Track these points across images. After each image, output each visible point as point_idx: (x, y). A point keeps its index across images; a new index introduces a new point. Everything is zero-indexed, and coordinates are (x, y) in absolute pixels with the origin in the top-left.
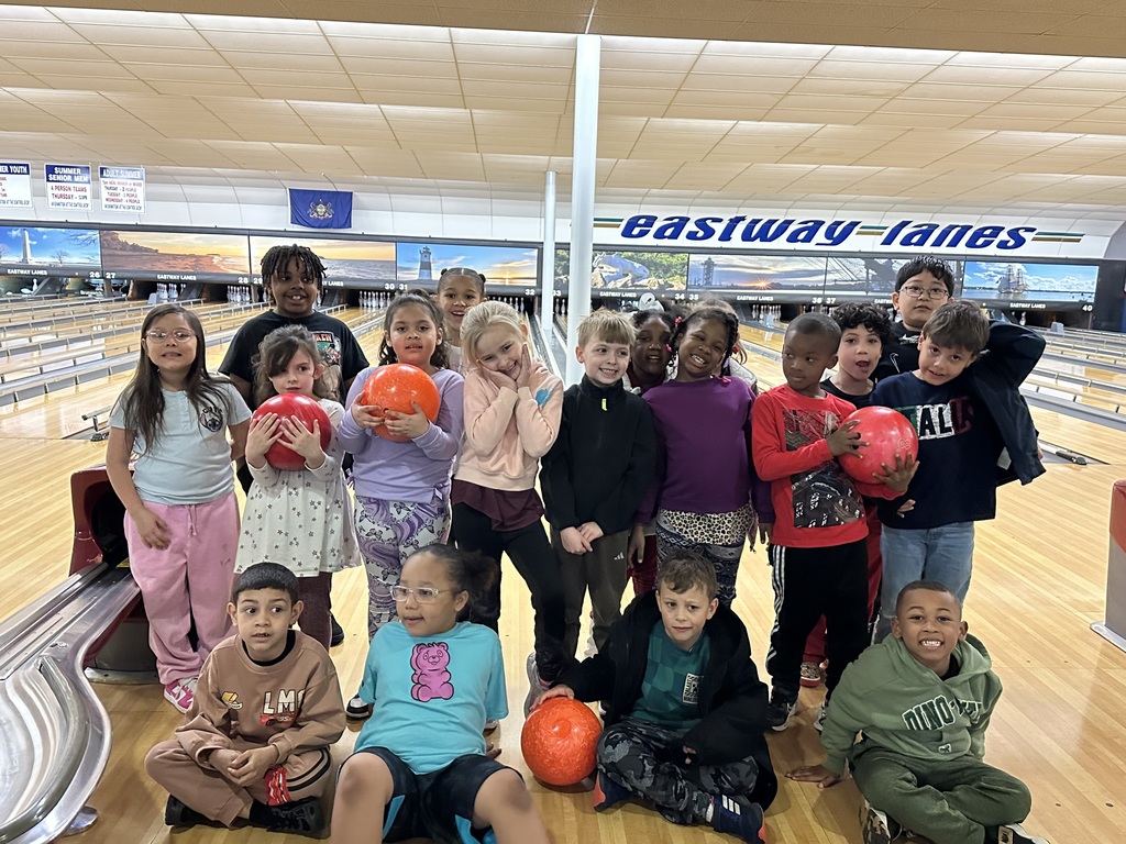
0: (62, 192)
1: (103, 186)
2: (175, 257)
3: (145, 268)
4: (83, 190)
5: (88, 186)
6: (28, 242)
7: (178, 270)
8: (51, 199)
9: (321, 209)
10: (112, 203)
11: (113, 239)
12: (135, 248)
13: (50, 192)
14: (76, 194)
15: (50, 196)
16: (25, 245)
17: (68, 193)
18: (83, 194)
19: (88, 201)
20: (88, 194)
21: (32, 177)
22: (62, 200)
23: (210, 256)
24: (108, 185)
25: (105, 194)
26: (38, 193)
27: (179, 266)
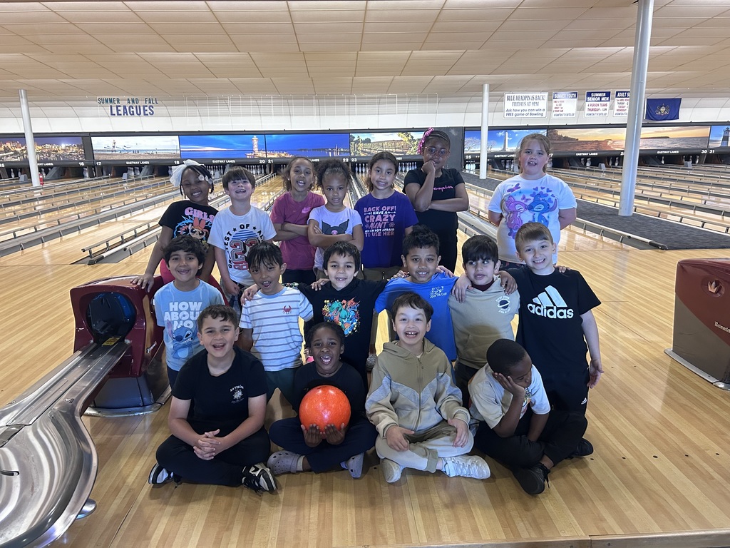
0: (594, 107)
1: (616, 102)
2: (587, 142)
3: (569, 150)
4: (606, 105)
5: (608, 103)
6: (507, 138)
7: (587, 150)
8: (587, 112)
9: (663, 109)
10: (620, 112)
11: (554, 134)
12: (566, 138)
13: (587, 107)
14: (601, 108)
15: (586, 110)
16: (505, 140)
17: (597, 108)
18: (605, 107)
19: (607, 112)
20: (608, 107)
21: (578, 100)
22: (593, 112)
23: (606, 141)
24: (620, 102)
25: (616, 106)
26: (580, 109)
27: (589, 147)
